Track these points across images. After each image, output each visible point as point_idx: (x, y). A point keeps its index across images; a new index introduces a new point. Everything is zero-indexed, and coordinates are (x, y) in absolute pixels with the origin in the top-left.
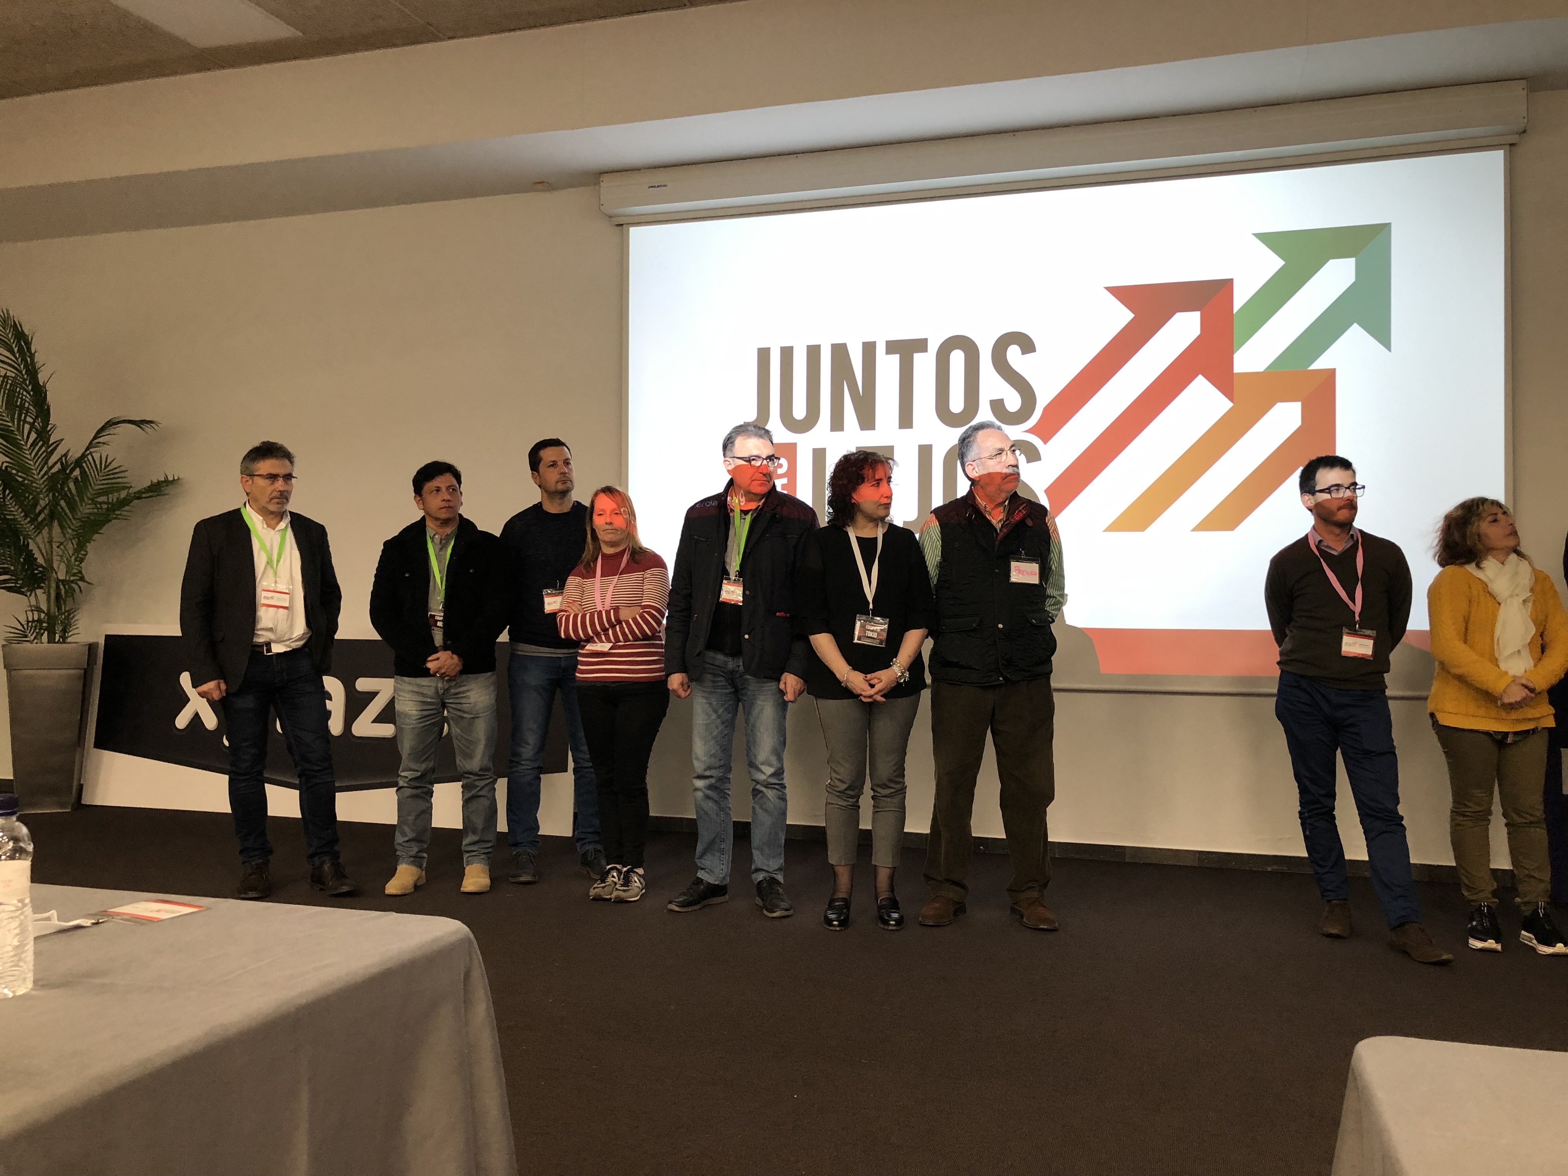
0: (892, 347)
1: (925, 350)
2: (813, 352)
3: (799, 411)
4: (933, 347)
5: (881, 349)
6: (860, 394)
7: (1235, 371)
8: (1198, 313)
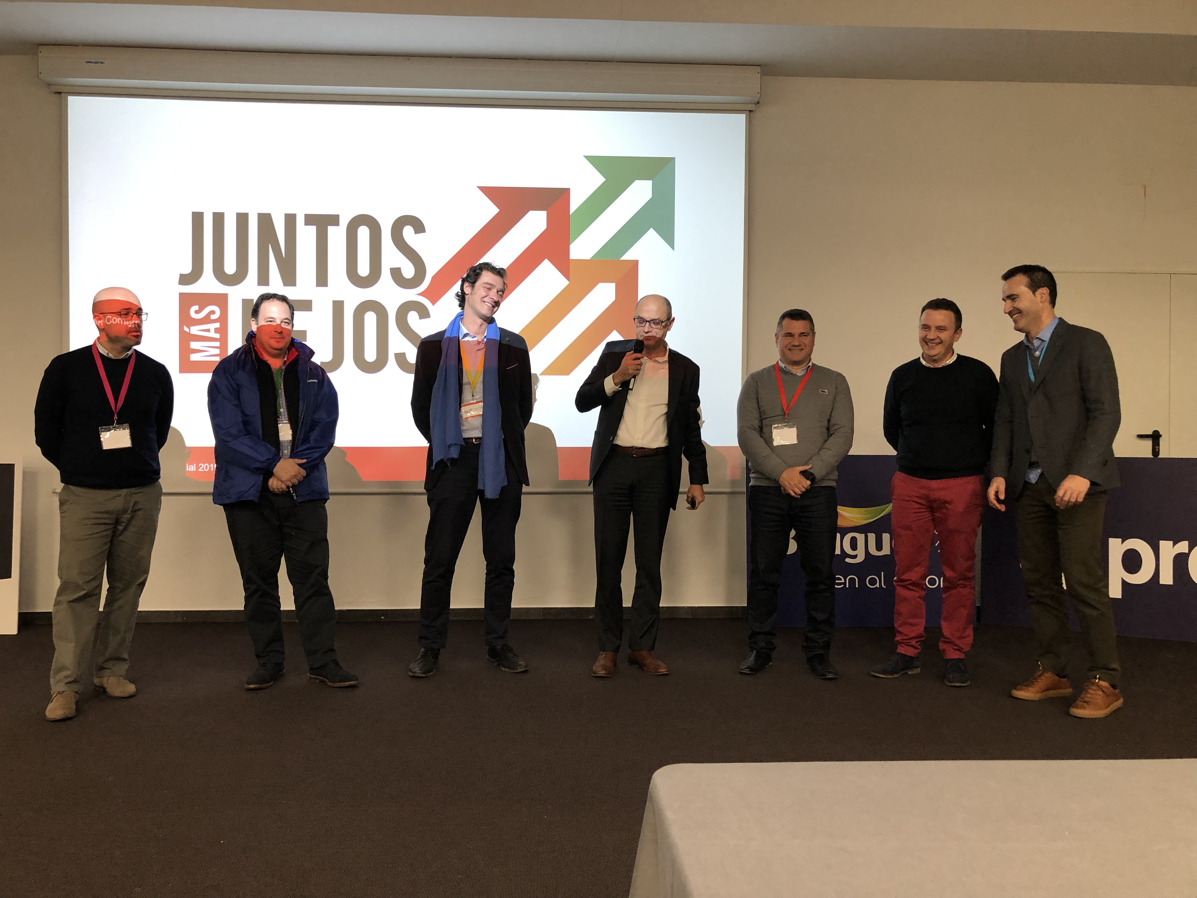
0: (310, 219)
1: (338, 225)
2: (242, 219)
3: (230, 267)
4: (344, 222)
5: (300, 221)
6: (283, 256)
7: (571, 258)
8: (545, 212)
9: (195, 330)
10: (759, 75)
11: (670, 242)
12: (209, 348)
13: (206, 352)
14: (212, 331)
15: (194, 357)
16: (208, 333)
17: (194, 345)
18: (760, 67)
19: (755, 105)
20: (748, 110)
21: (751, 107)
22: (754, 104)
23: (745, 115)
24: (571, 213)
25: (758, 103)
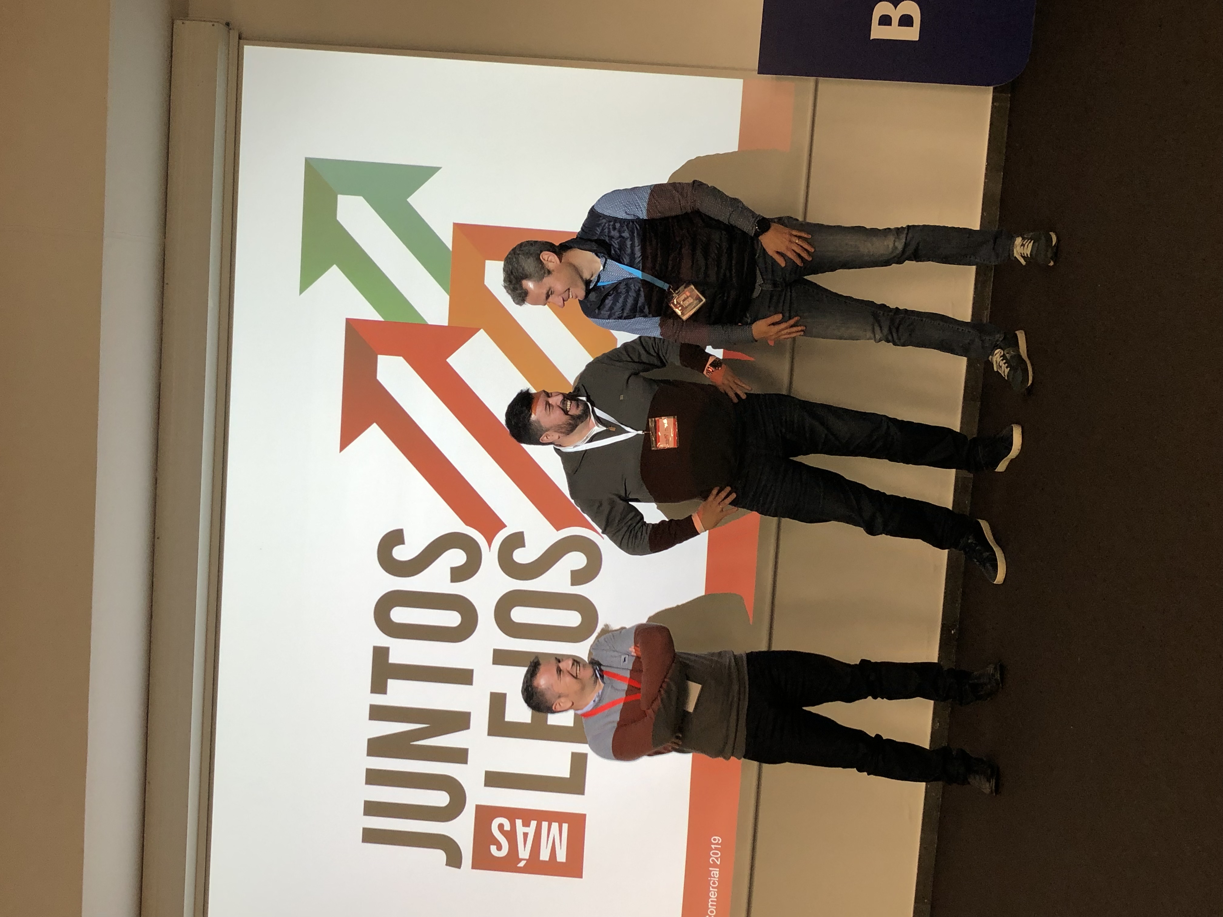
0: (378, 687)
1: (387, 650)
2: (374, 777)
4: (384, 640)
5: (380, 700)
6: (428, 727)
7: (446, 323)
8: (380, 357)
9: (524, 853)
10: (187, 22)
12: (550, 836)
13: (556, 841)
14: (526, 830)
15: (561, 857)
16: (529, 836)
17: (545, 855)
18: (175, 21)
19: (230, 29)
20: (239, 43)
21: (234, 35)
22: (229, 32)
23: (245, 47)
24: (380, 319)
25: (228, 24)
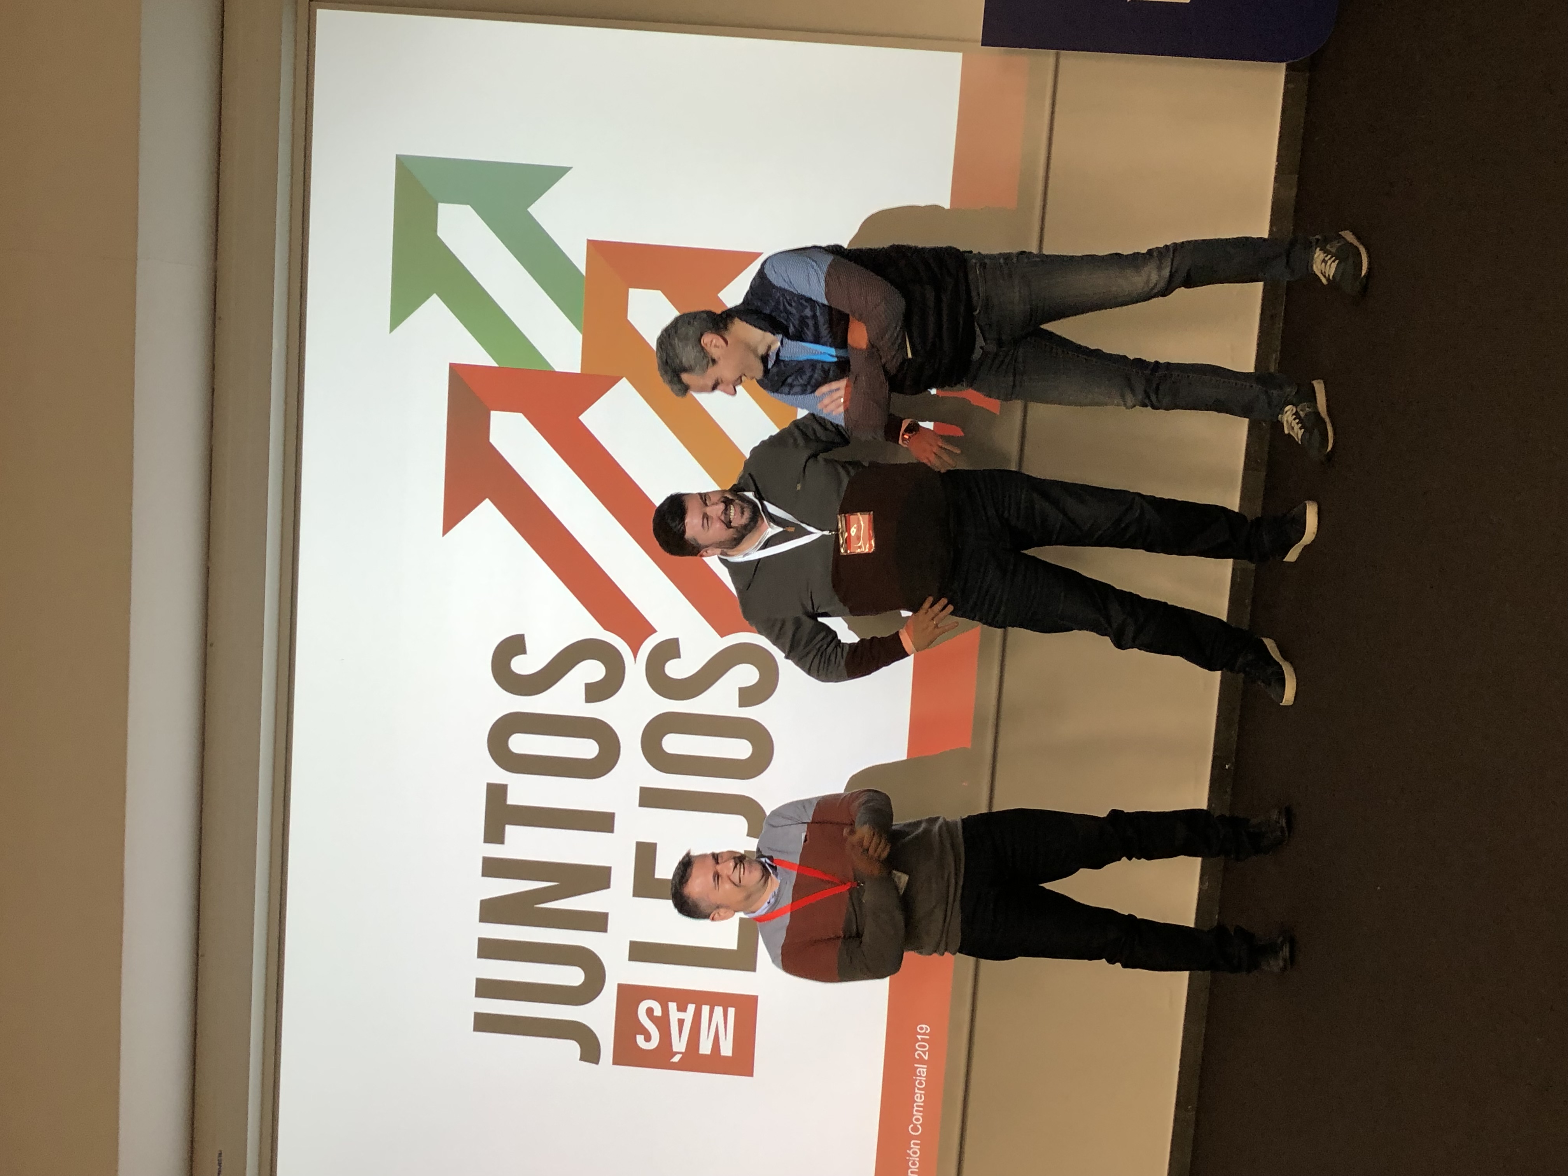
0: (494, 834)
1: (504, 787)
4: (500, 776)
5: (495, 851)
6: (555, 885)
8: (493, 414)
9: (679, 1045)
11: (556, 173)
12: (712, 1023)
13: (719, 1029)
14: (681, 1015)
15: (727, 1049)
16: (685, 1024)
17: (705, 1048)
20: (309, 4)
23: (318, 10)
24: (495, 364)
